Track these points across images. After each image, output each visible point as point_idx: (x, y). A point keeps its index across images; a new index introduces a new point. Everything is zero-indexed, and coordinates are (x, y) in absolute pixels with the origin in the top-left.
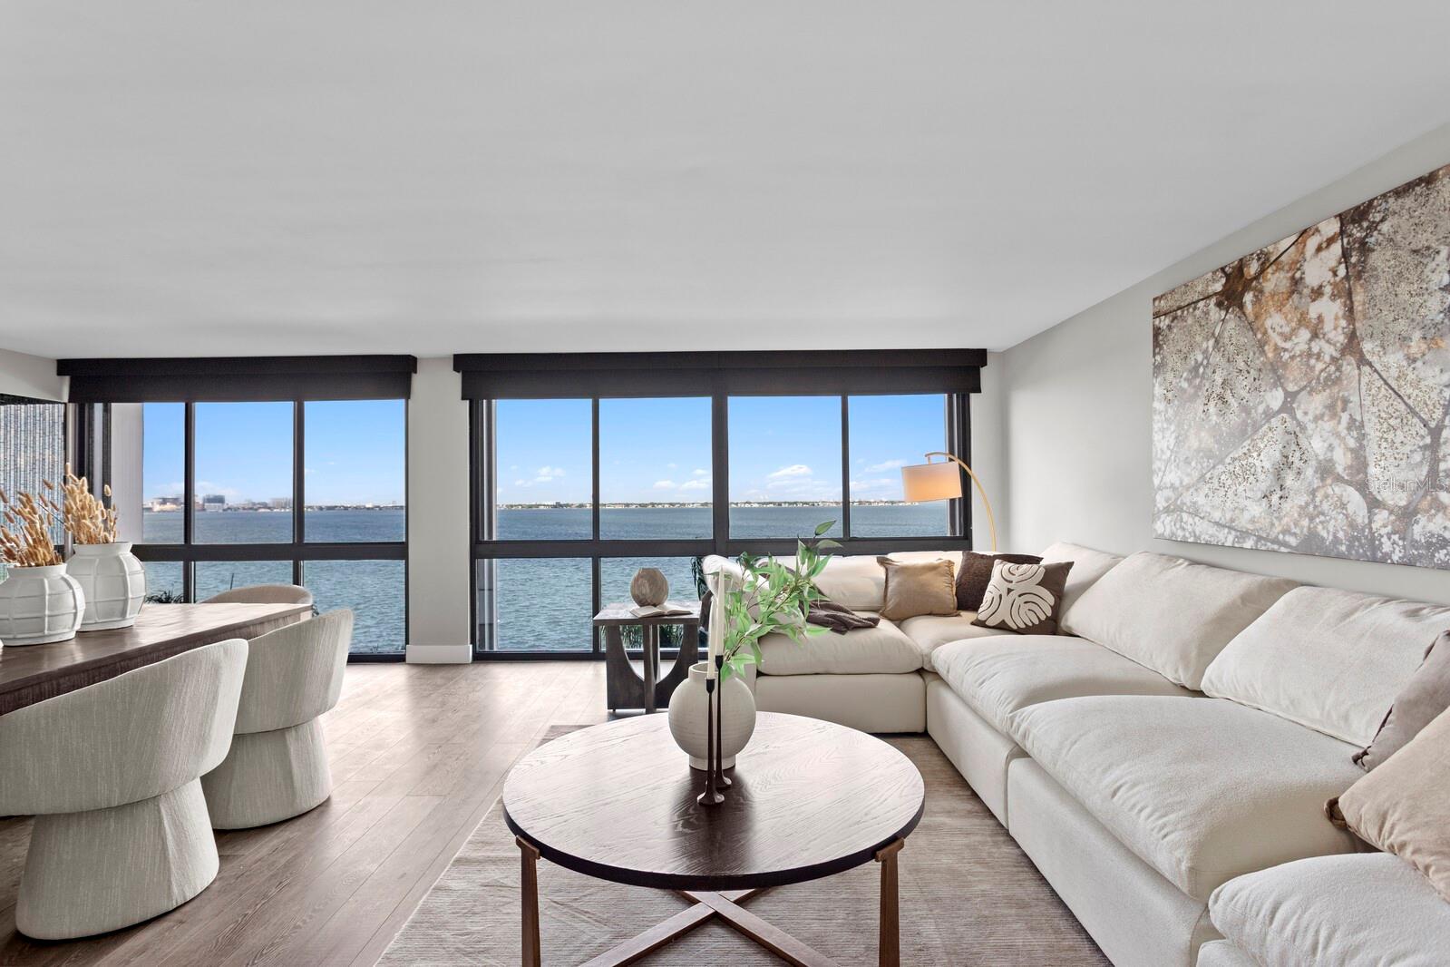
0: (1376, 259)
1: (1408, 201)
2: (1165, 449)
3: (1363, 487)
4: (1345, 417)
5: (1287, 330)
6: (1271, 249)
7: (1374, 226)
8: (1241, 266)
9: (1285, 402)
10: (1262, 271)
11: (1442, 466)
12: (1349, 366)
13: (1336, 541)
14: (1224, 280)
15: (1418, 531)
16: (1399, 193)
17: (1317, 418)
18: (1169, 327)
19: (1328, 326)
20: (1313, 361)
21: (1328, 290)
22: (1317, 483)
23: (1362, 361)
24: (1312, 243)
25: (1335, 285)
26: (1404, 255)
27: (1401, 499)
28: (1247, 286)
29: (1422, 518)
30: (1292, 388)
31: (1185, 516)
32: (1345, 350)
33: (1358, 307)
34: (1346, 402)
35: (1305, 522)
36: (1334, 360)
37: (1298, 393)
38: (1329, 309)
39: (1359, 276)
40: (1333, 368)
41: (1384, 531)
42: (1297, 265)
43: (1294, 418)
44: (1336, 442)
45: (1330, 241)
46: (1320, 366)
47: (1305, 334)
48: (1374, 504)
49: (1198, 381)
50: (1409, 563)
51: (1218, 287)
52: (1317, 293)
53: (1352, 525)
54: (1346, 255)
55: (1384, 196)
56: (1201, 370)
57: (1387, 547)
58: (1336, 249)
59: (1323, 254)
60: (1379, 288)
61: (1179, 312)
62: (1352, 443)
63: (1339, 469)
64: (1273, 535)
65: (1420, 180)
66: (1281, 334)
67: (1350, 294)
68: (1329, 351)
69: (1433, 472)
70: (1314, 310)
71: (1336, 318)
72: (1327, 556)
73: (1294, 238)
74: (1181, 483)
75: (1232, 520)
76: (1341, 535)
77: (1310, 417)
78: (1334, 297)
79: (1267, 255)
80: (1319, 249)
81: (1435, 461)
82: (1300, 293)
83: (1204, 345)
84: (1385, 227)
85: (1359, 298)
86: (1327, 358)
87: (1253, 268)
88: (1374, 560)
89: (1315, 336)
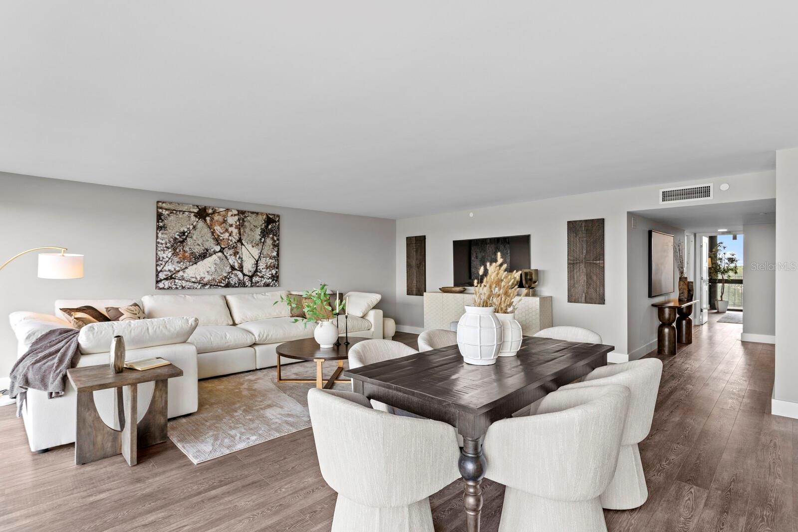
0: (246, 223)
1: (254, 216)
2: (165, 257)
3: (242, 271)
4: (238, 256)
5: (222, 232)
6: (217, 209)
7: (245, 217)
8: (205, 209)
9: (221, 250)
10: (214, 213)
11: (258, 268)
12: (239, 245)
13: (235, 283)
14: (198, 210)
15: (253, 280)
16: (253, 213)
17: (231, 255)
18: (169, 215)
19: (234, 234)
20: (229, 241)
21: (234, 226)
22: (230, 270)
23: (242, 244)
24: (230, 213)
25: (236, 226)
26: (252, 226)
27: (250, 274)
28: (208, 215)
29: (254, 278)
30: (223, 246)
31: (177, 281)
32: (238, 241)
33: (242, 233)
34: (238, 253)
35: (227, 280)
36: (235, 243)
37: (225, 248)
38: (235, 231)
39: (242, 226)
40: (235, 244)
41: (247, 281)
42: (225, 216)
43: (224, 254)
44: (236, 261)
45: (235, 215)
46: (231, 243)
47: (227, 235)
48: (244, 275)
49: (184, 237)
50: (252, 286)
51: (196, 210)
52: (231, 226)
53: (239, 280)
54: (239, 220)
55: (248, 212)
56: (186, 234)
57: (247, 284)
58: (237, 218)
59: (233, 217)
60: (247, 230)
61: (174, 212)
62: (239, 262)
63: (236, 268)
64: (216, 284)
65: (255, 213)
66: (220, 232)
67: (240, 229)
68: (234, 240)
69: (257, 269)
70: (230, 229)
71: (236, 233)
72: (233, 287)
73: (224, 209)
74: (175, 269)
75: (200, 281)
76: (236, 282)
77: (229, 254)
78: (236, 228)
79: (215, 210)
80: (232, 215)
81: (257, 267)
82: (226, 224)
83: (188, 226)
84: (248, 218)
85: (242, 231)
86: (234, 242)
87: (210, 211)
88: (244, 287)
89: (230, 235)
